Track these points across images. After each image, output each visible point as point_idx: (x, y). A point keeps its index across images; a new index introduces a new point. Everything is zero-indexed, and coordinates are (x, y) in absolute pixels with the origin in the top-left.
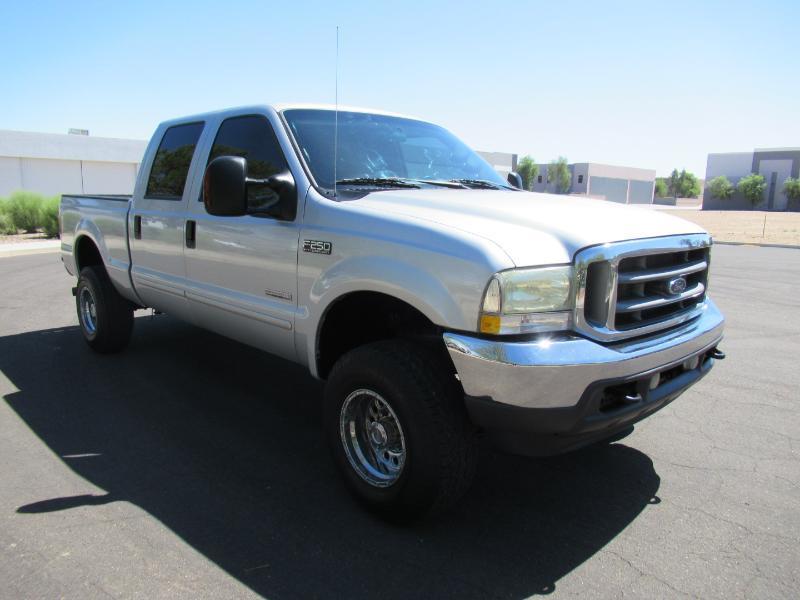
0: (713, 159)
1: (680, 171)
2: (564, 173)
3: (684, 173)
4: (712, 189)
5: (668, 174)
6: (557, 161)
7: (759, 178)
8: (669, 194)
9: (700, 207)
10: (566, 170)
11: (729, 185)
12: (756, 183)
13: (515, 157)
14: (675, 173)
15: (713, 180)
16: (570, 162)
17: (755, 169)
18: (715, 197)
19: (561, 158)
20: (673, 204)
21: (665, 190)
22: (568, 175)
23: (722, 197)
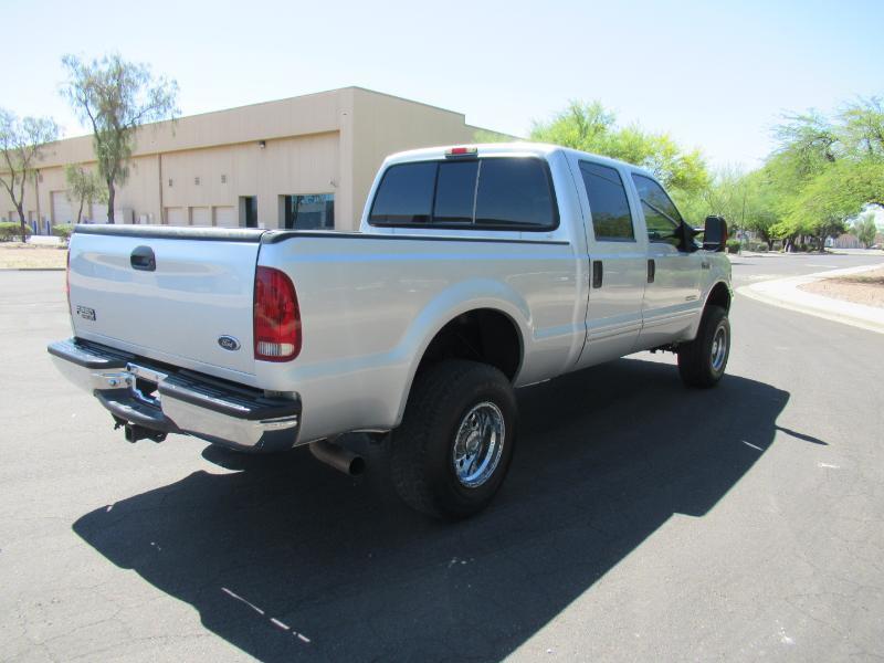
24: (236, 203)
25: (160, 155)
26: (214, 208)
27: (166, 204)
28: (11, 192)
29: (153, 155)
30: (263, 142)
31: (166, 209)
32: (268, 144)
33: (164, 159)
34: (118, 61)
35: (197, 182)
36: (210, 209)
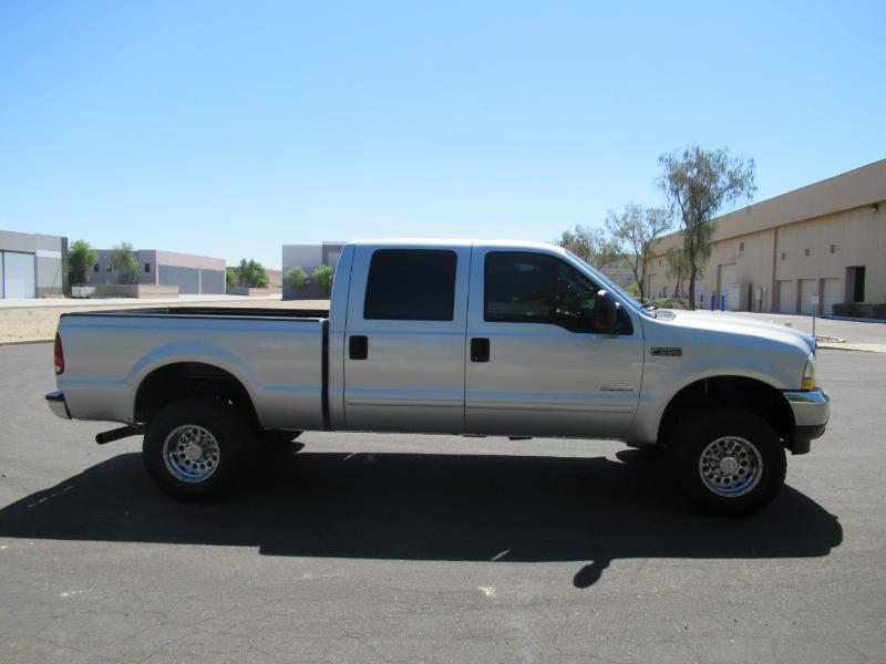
0: (289, 251)
1: (248, 261)
2: (129, 261)
3: (252, 263)
4: (290, 279)
5: (237, 264)
6: (120, 247)
7: (329, 268)
8: (240, 284)
9: (280, 296)
10: (132, 259)
11: (305, 276)
12: (327, 274)
13: (64, 241)
14: (244, 262)
15: (291, 271)
16: (135, 248)
17: (325, 262)
18: (293, 287)
19: (124, 244)
20: (246, 294)
21: (235, 280)
22: (135, 263)
23: (300, 288)
24: (843, 275)
25: (776, 229)
26: (822, 281)
27: (778, 278)
28: (635, 271)
29: (769, 230)
30: (876, 206)
31: (779, 282)
32: (882, 207)
33: (780, 233)
34: (698, 152)
35: (807, 252)
36: (817, 281)
